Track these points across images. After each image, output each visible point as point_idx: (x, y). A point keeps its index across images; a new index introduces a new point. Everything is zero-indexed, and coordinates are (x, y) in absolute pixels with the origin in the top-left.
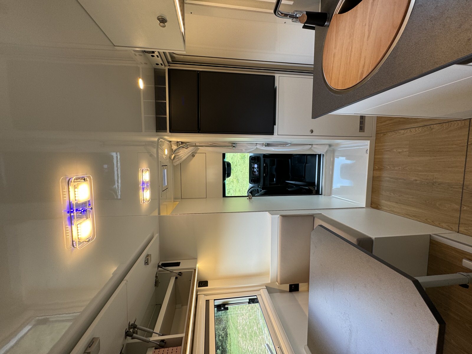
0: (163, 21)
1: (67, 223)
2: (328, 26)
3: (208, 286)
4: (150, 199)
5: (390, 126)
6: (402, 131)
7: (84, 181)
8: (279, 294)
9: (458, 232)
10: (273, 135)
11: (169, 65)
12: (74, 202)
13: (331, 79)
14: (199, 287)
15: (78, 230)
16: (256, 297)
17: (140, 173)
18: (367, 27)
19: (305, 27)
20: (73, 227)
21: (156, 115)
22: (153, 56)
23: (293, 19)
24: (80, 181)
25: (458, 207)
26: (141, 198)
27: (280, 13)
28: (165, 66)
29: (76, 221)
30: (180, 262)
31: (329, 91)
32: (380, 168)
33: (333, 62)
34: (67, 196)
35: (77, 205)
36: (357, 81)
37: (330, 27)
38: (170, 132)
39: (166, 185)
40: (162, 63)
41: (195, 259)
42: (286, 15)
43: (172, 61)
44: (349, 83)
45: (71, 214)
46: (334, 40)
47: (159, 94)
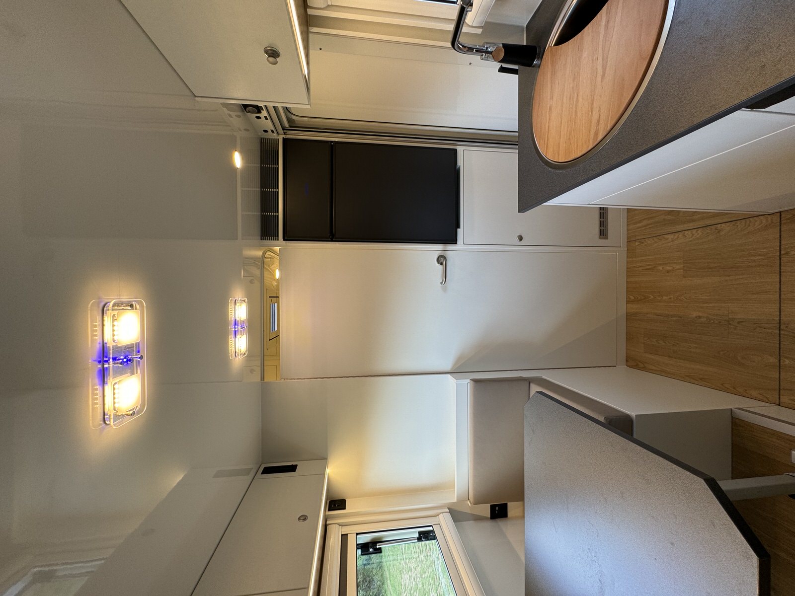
0: (273, 54)
1: (97, 381)
2: (539, 66)
3: (345, 509)
4: (246, 351)
5: (650, 228)
6: (670, 237)
7: (130, 308)
8: (471, 522)
9: (779, 405)
10: (456, 243)
11: (284, 133)
12: (110, 344)
13: (547, 146)
14: (329, 510)
15: (114, 394)
16: (431, 528)
17: (231, 306)
18: (600, 62)
19: (502, 70)
20: (106, 387)
21: (262, 212)
22: (258, 118)
23: (482, 55)
24: (123, 309)
25: (773, 360)
26: (231, 348)
27: (461, 46)
28: (278, 134)
29: (111, 378)
30: (297, 465)
31: (545, 166)
32: (638, 298)
33: (549, 119)
34: (99, 333)
35: (117, 349)
36: (588, 147)
37: (542, 67)
38: (284, 239)
39: (276, 329)
40: (273, 129)
41: (323, 459)
42: (470, 50)
43: (290, 127)
44: (576, 150)
45: (104, 364)
46: (549, 86)
47: (267, 178)
